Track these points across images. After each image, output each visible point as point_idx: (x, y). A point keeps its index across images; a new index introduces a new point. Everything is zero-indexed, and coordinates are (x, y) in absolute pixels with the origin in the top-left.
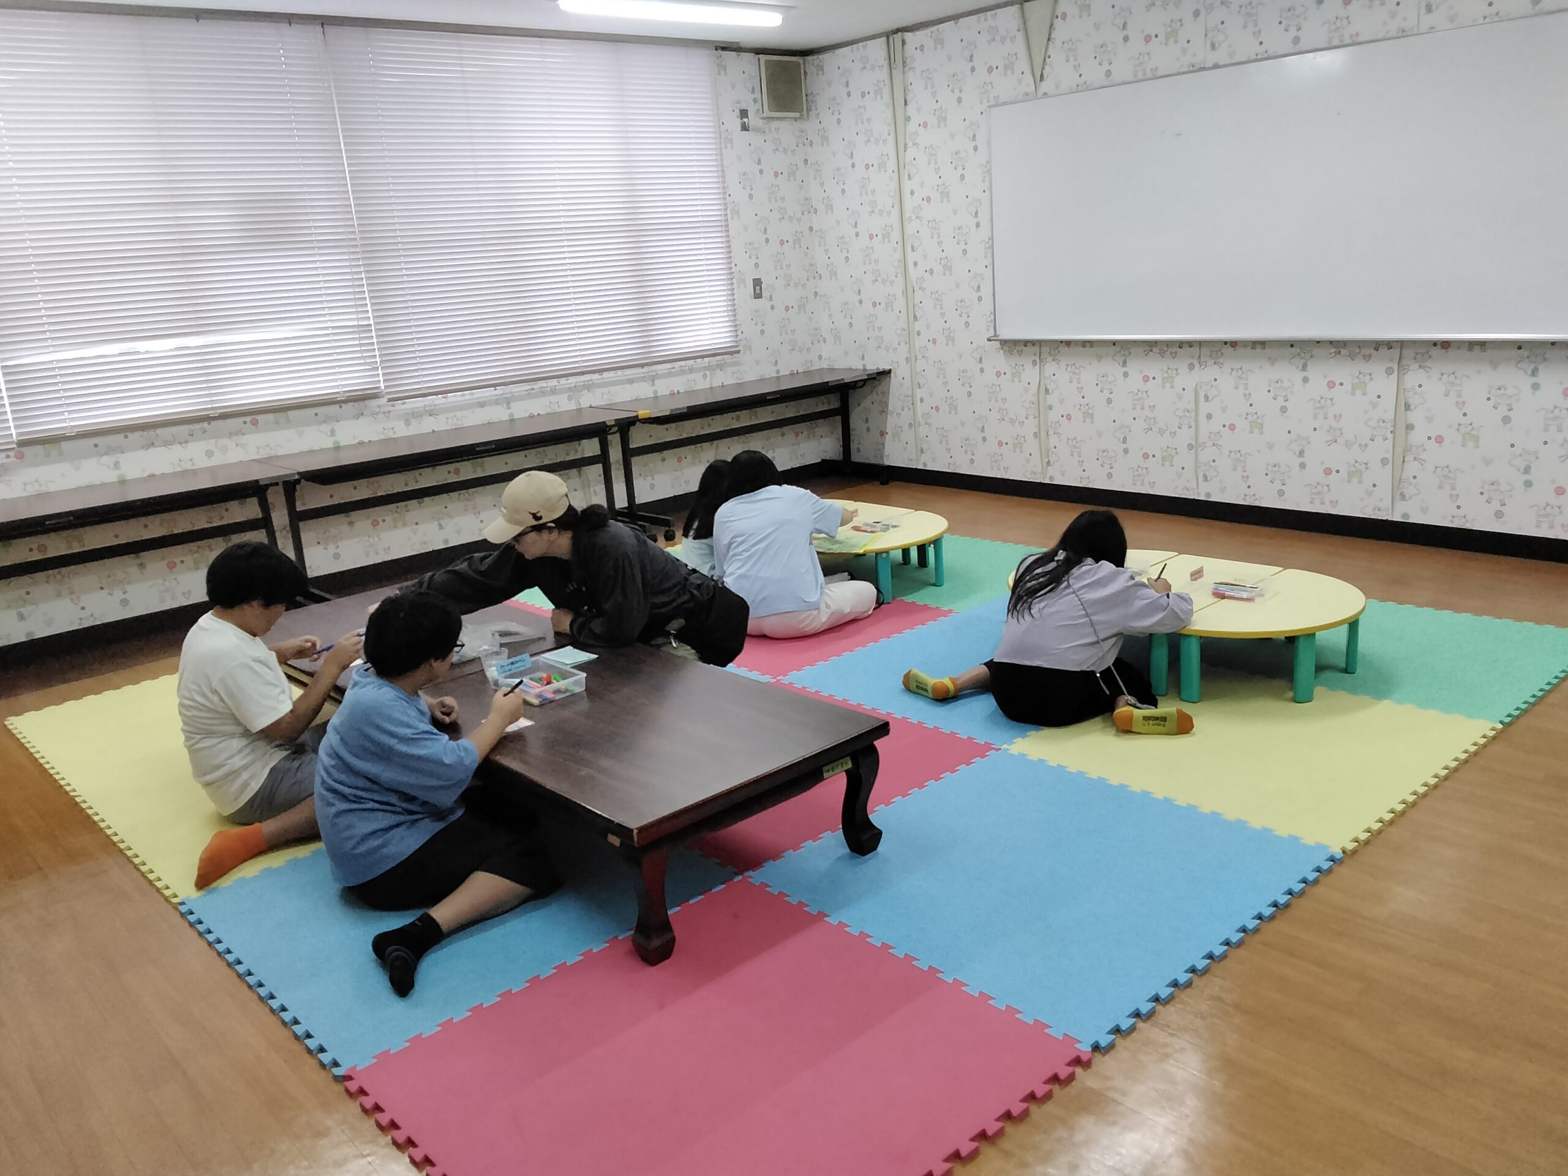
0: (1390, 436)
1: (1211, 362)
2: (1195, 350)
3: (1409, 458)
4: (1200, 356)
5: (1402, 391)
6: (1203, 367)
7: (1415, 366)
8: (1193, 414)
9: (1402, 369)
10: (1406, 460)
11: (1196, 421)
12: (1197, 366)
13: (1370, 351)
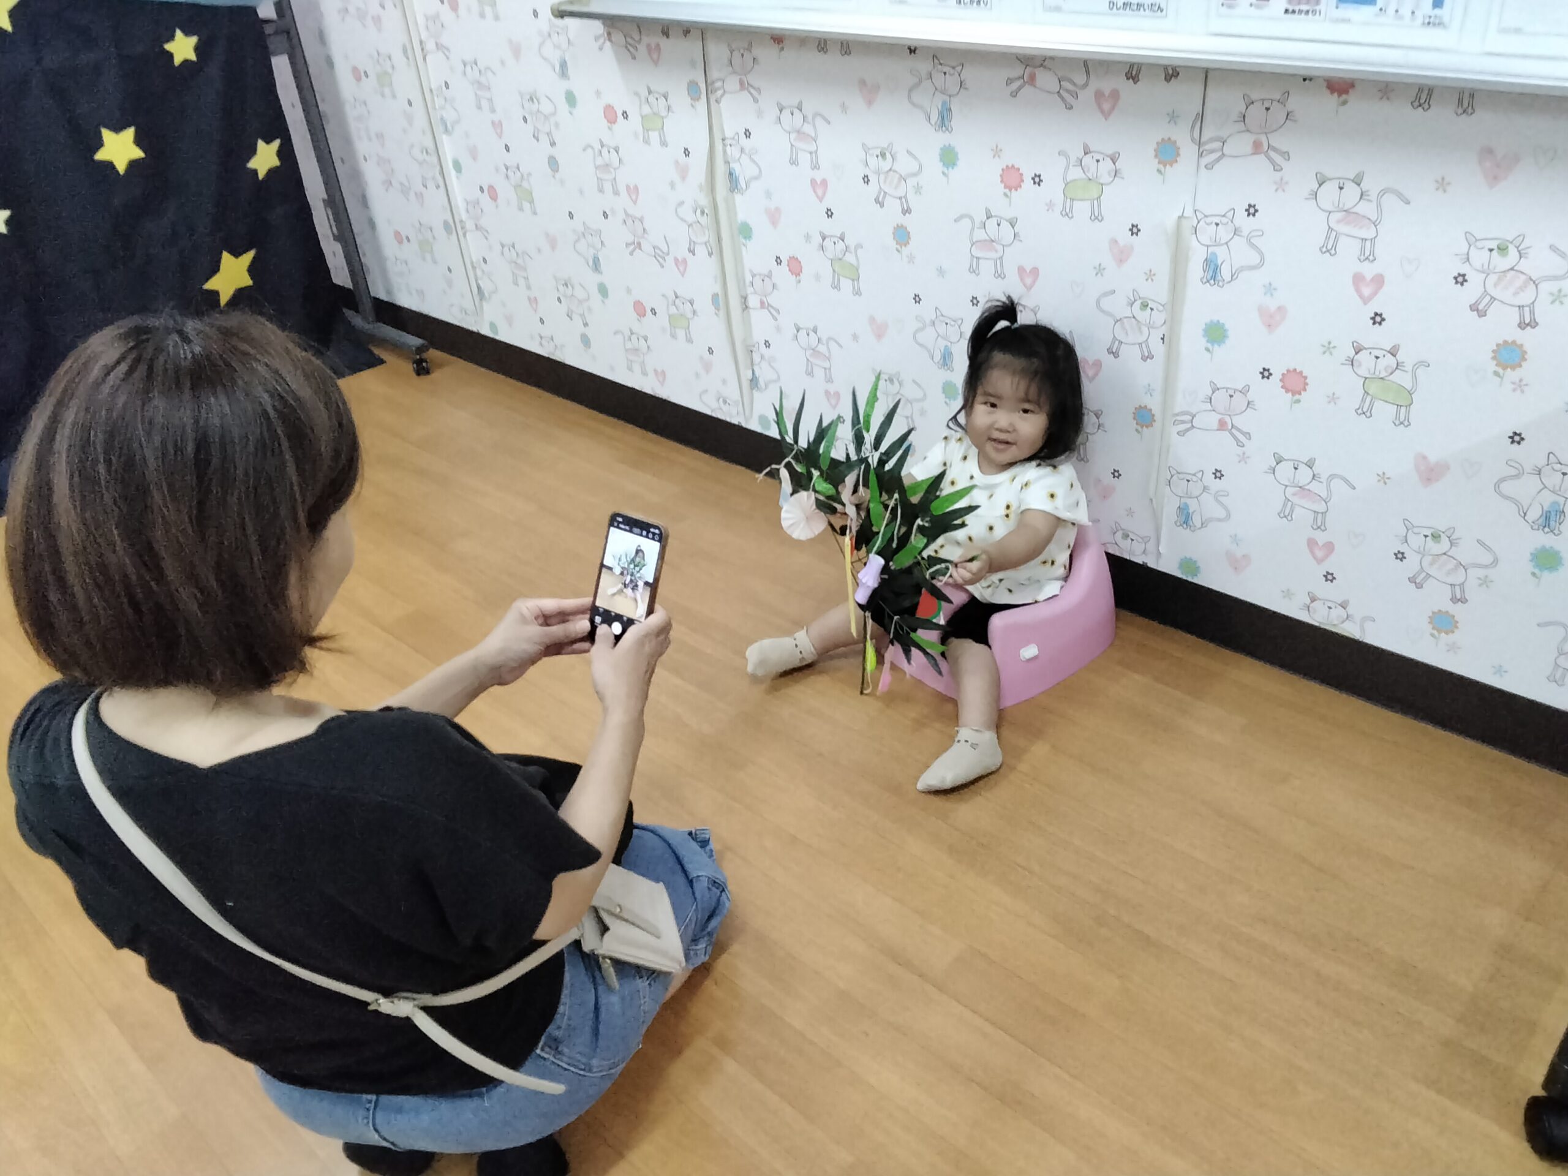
1: (1241, 143)
2: (1186, 95)
12: (1188, 150)
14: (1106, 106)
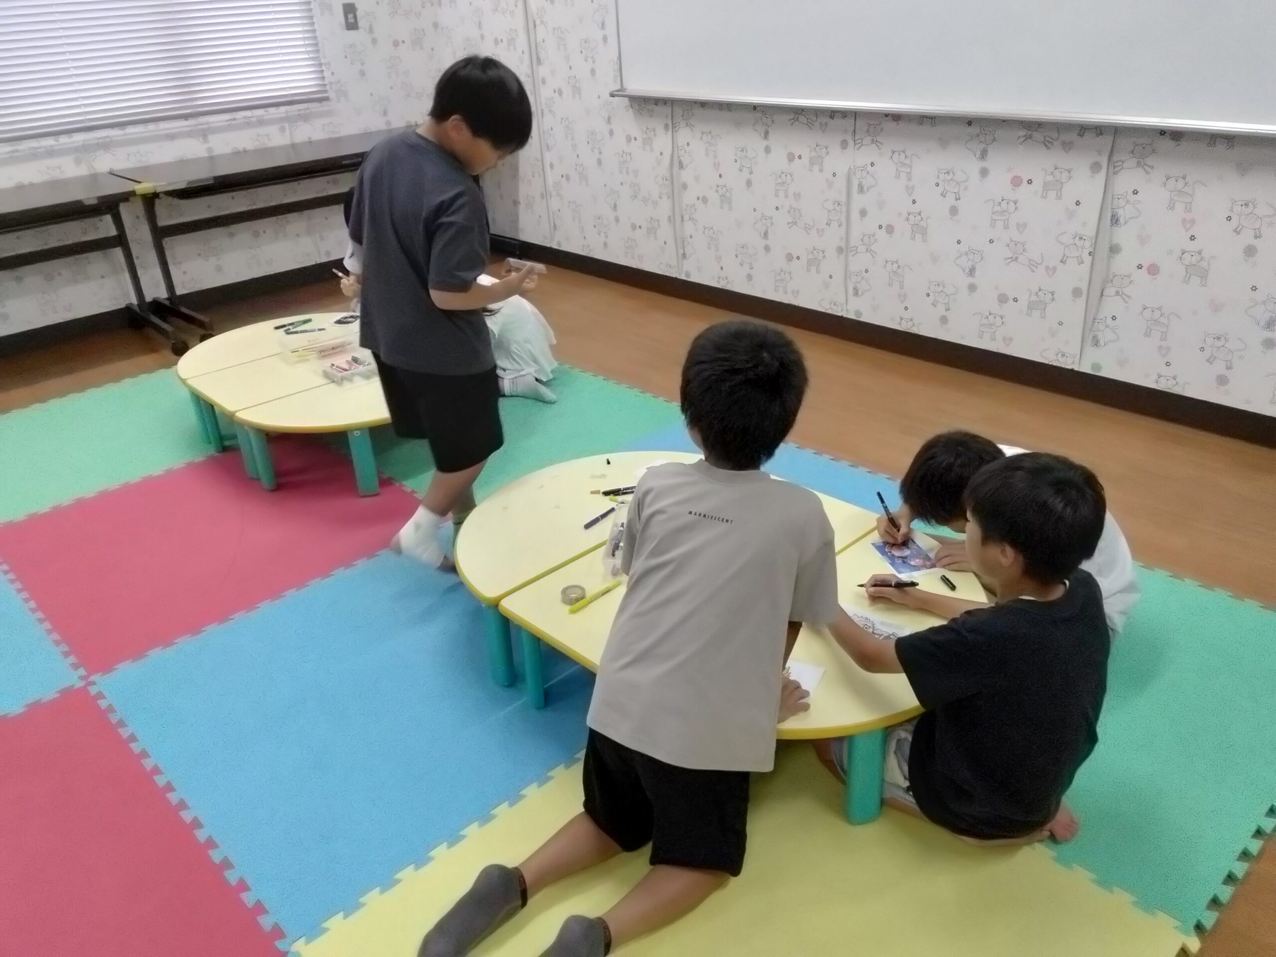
0: (1088, 259)
1: (868, 140)
2: (849, 122)
3: (1110, 291)
4: (854, 131)
5: (1110, 199)
6: (858, 146)
7: (1132, 162)
8: (844, 209)
9: (1113, 167)
10: (1104, 293)
11: (848, 218)
12: (851, 143)
13: (1073, 136)
14: (824, 128)
